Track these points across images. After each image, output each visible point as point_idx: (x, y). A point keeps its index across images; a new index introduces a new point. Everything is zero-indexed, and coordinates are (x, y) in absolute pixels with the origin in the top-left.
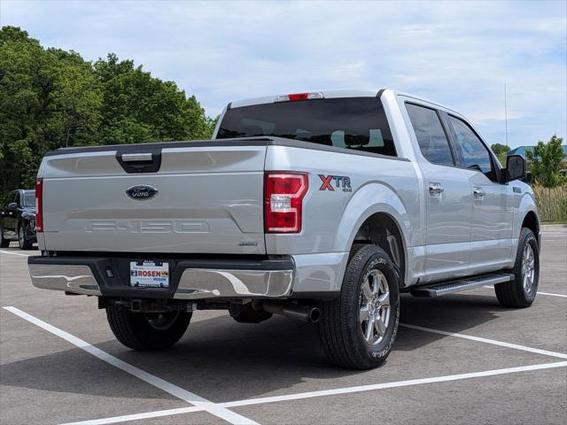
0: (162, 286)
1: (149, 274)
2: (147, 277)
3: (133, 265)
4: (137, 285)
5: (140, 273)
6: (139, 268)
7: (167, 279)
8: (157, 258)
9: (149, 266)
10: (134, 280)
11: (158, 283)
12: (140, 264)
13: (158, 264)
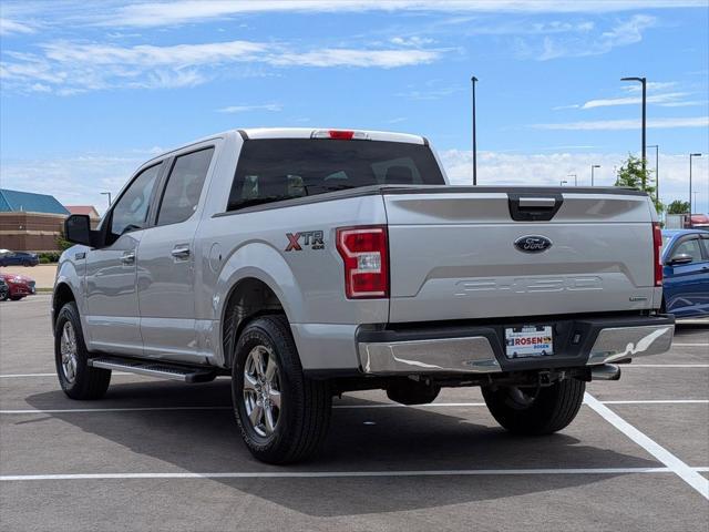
0: (546, 354)
1: (528, 341)
2: (526, 345)
3: (509, 333)
4: (515, 356)
5: (518, 342)
6: (517, 336)
7: (551, 345)
8: (538, 321)
9: (529, 332)
10: (510, 351)
11: (539, 351)
12: (519, 330)
13: (540, 329)
